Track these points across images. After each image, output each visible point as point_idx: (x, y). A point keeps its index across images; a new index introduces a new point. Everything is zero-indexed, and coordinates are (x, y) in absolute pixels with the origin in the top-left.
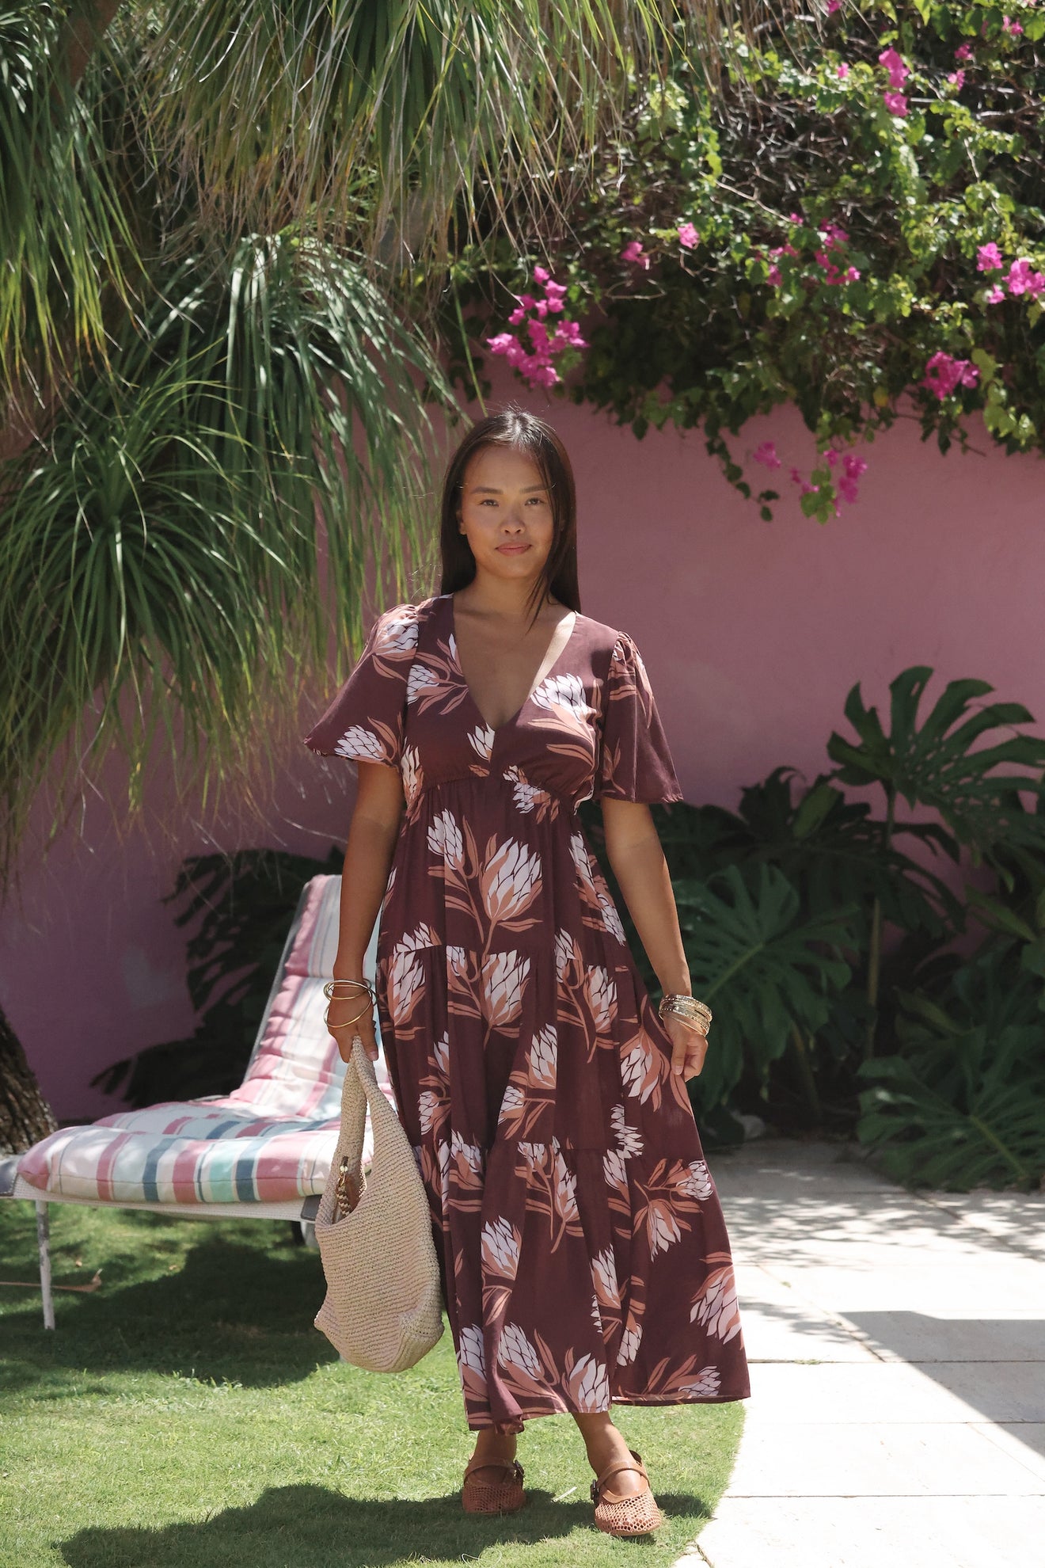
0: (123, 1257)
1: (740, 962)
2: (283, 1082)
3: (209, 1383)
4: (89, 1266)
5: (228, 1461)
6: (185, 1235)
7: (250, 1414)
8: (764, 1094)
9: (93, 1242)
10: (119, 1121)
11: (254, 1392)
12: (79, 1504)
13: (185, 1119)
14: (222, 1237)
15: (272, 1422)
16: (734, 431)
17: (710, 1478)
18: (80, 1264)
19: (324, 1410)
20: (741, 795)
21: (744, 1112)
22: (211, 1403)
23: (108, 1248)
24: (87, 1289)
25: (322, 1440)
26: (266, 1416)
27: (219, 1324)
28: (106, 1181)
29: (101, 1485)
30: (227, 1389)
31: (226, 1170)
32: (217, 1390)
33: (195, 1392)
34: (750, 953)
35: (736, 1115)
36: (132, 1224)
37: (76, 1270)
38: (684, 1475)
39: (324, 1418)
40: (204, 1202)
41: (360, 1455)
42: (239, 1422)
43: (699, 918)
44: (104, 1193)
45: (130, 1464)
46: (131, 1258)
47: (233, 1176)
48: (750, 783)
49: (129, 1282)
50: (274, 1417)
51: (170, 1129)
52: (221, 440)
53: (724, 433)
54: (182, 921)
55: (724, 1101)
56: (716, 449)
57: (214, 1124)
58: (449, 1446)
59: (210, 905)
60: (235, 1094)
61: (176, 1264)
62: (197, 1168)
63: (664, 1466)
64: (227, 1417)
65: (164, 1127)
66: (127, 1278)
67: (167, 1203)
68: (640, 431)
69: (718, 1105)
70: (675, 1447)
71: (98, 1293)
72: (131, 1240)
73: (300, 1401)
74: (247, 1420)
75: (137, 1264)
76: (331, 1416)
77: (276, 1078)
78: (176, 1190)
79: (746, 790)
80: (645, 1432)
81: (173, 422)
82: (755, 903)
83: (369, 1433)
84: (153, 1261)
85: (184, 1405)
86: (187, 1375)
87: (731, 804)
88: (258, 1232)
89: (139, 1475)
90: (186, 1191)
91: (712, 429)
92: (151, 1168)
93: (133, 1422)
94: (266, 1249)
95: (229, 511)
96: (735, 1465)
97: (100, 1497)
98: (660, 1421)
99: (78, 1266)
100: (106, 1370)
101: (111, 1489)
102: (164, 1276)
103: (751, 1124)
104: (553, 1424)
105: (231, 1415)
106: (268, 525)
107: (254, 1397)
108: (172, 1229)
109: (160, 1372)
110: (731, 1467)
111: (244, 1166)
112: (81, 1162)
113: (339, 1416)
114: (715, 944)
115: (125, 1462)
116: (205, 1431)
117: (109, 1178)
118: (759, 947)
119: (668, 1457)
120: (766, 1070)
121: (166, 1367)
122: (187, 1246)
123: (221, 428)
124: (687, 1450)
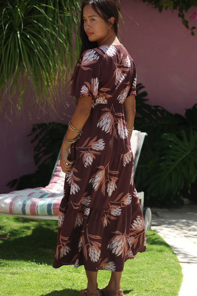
0: (15, 230)
1: (184, 156)
2: (60, 184)
3: (38, 264)
4: (6, 232)
5: (43, 284)
6: (32, 225)
7: (49, 272)
8: (189, 192)
9: (7, 227)
10: (15, 193)
11: (51, 266)
12: (3, 294)
13: (33, 193)
14: (42, 226)
15: (55, 274)
16: (186, 11)
17: (173, 292)
18: (3, 232)
19: (69, 272)
20: (185, 111)
21: (184, 197)
22: (39, 269)
23: (11, 228)
24: (6, 239)
25: (69, 279)
26: (54, 273)
27: (41, 249)
28: (12, 209)
29: (9, 290)
30: (43, 265)
31: (44, 206)
32: (40, 265)
33: (35, 266)
34: (187, 154)
35: (182, 198)
36: (17, 221)
37: (2, 234)
38: (167, 291)
39: (69, 274)
40: (38, 215)
41: (79, 283)
42: (46, 274)
43: (173, 144)
44: (11, 212)
45: (17, 284)
46: (17, 231)
47: (46, 208)
48: (188, 108)
49: (17, 237)
50: (56, 273)
51: (29, 195)
52: (46, 7)
53: (184, 12)
54: (32, 141)
55: (178, 193)
56: (181, 16)
57: (41, 194)
58: (103, 282)
59: (40, 137)
60: (47, 187)
61: (29, 233)
62: (36, 206)
63: (161, 289)
64: (43, 273)
65: (28, 195)
66: (16, 236)
67: (28, 215)
68: (160, 10)
69: (177, 194)
70: (164, 284)
71: (8, 240)
72: (17, 226)
73: (63, 269)
74: (49, 274)
75: (19, 232)
76: (71, 273)
77: (58, 183)
78: (31, 212)
79: (187, 110)
80: (156, 280)
81: (33, 2)
82: (189, 140)
83: (81, 278)
84: (23, 231)
85: (32, 269)
86: (33, 261)
87: (183, 113)
88: (52, 225)
89: (19, 287)
90: (33, 211)
91: (181, 10)
92: (24, 205)
93: (18, 273)
94: (54, 229)
95: (48, 28)
96: (180, 289)
97: (8, 293)
98: (160, 277)
99: (3, 233)
100: (10, 260)
101: (11, 290)
102: (26, 236)
103: (186, 200)
104: (131, 277)
105: (44, 272)
106: (59, 31)
107: (51, 268)
108: (29, 223)
109: (25, 261)
110: (179, 290)
111: (49, 205)
112: (5, 204)
113: (73, 273)
114: (177, 151)
115: (15, 283)
116: (37, 276)
117: (12, 208)
118: (189, 152)
119: (162, 286)
120: (190, 185)
121: (26, 259)
122: (33, 228)
123: (46, 4)
124: (167, 285)
